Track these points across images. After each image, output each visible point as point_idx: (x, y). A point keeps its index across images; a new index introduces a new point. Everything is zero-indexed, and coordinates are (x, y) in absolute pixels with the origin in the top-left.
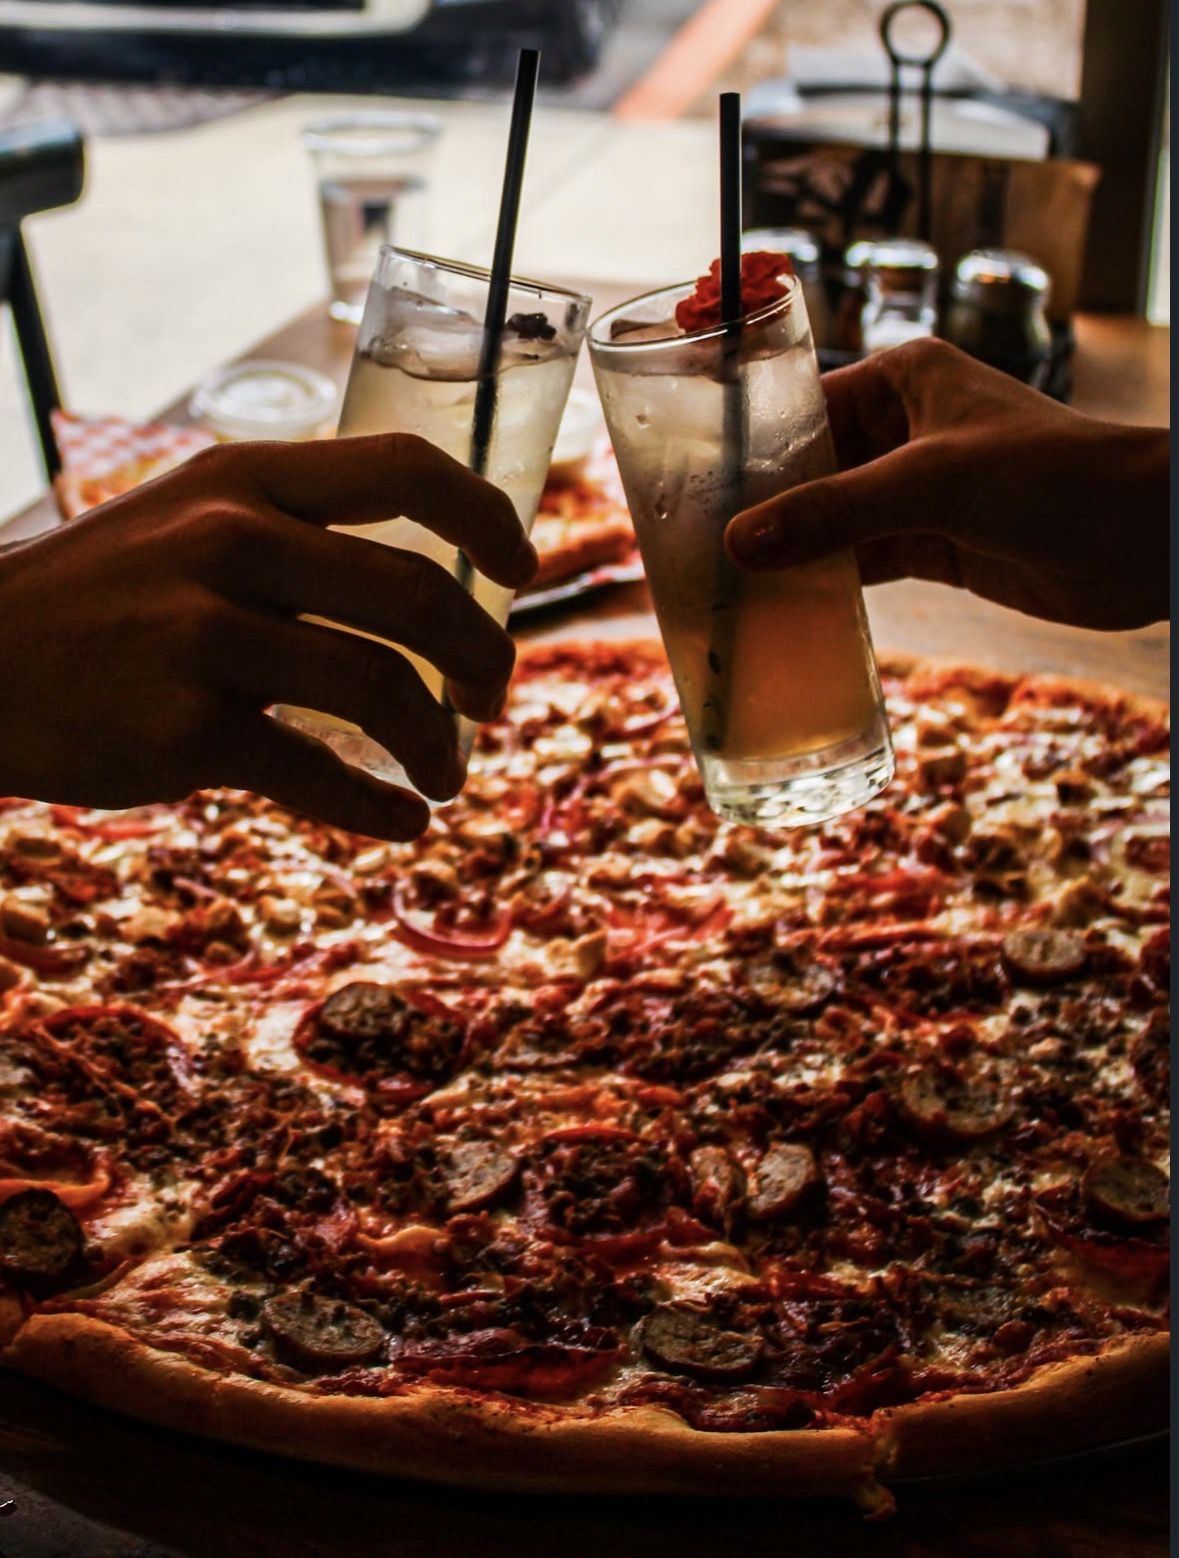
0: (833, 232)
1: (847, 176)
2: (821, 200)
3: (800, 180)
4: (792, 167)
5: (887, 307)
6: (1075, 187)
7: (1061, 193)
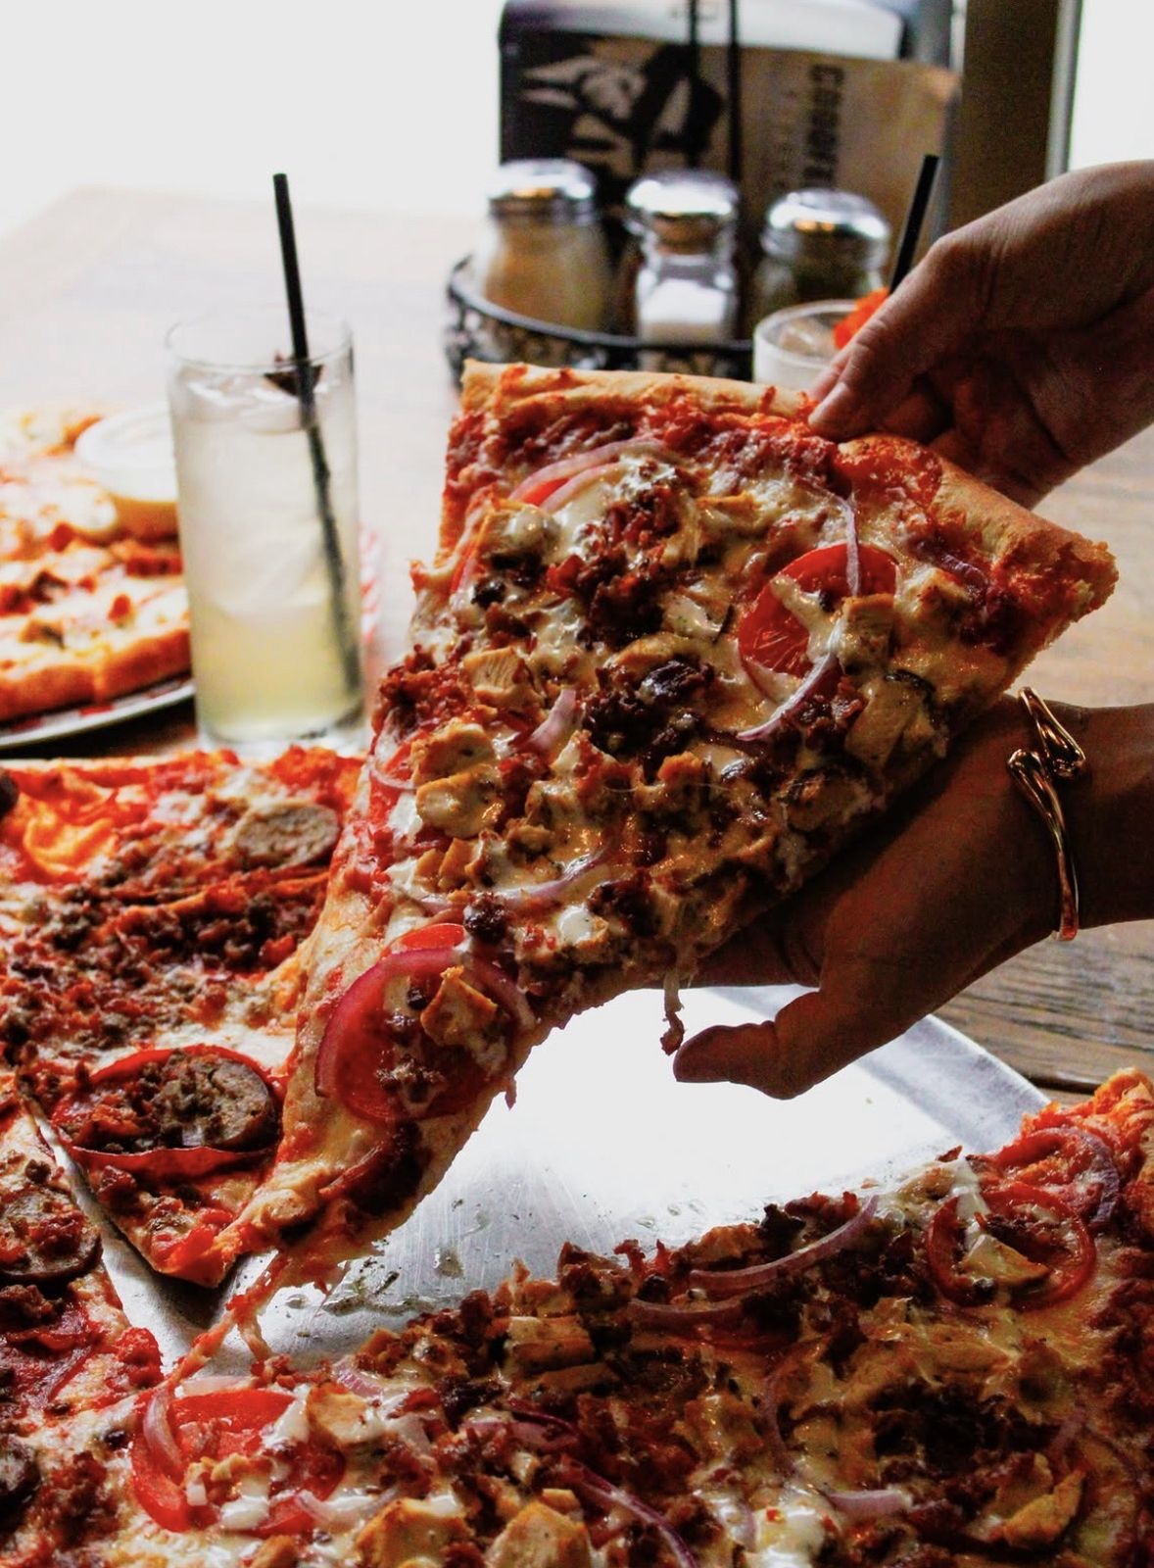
0: (620, 160)
1: (638, 84)
2: (605, 116)
3: (574, 88)
4: (566, 71)
5: (667, 273)
6: (929, 98)
7: (911, 105)
